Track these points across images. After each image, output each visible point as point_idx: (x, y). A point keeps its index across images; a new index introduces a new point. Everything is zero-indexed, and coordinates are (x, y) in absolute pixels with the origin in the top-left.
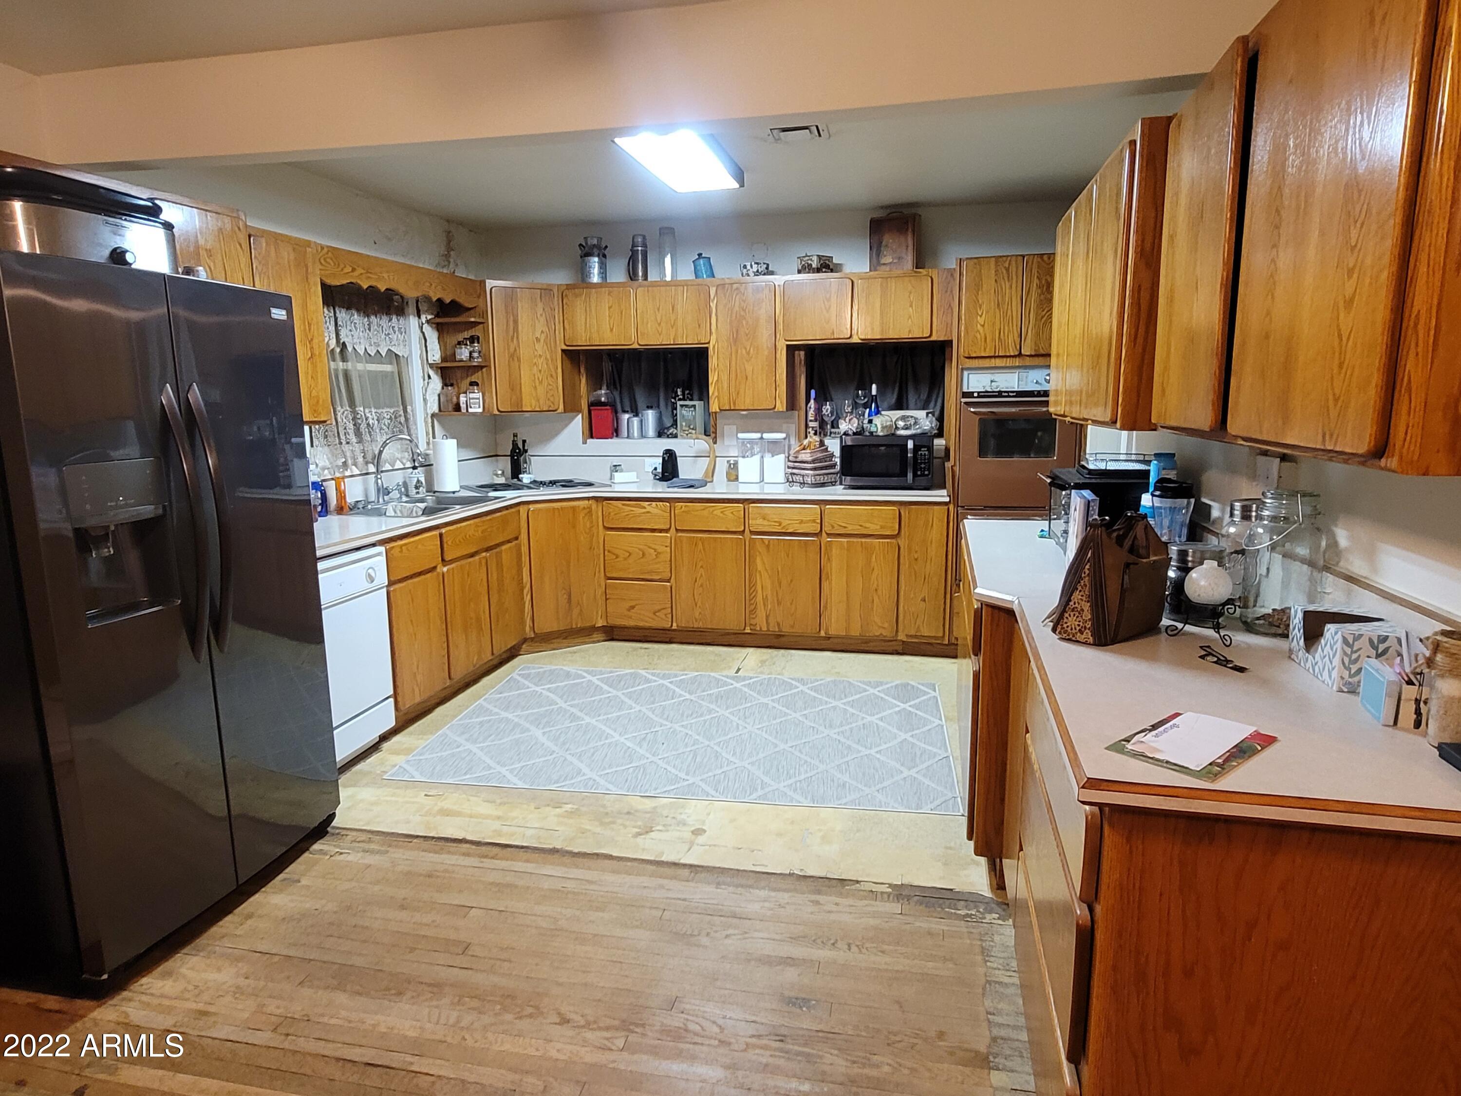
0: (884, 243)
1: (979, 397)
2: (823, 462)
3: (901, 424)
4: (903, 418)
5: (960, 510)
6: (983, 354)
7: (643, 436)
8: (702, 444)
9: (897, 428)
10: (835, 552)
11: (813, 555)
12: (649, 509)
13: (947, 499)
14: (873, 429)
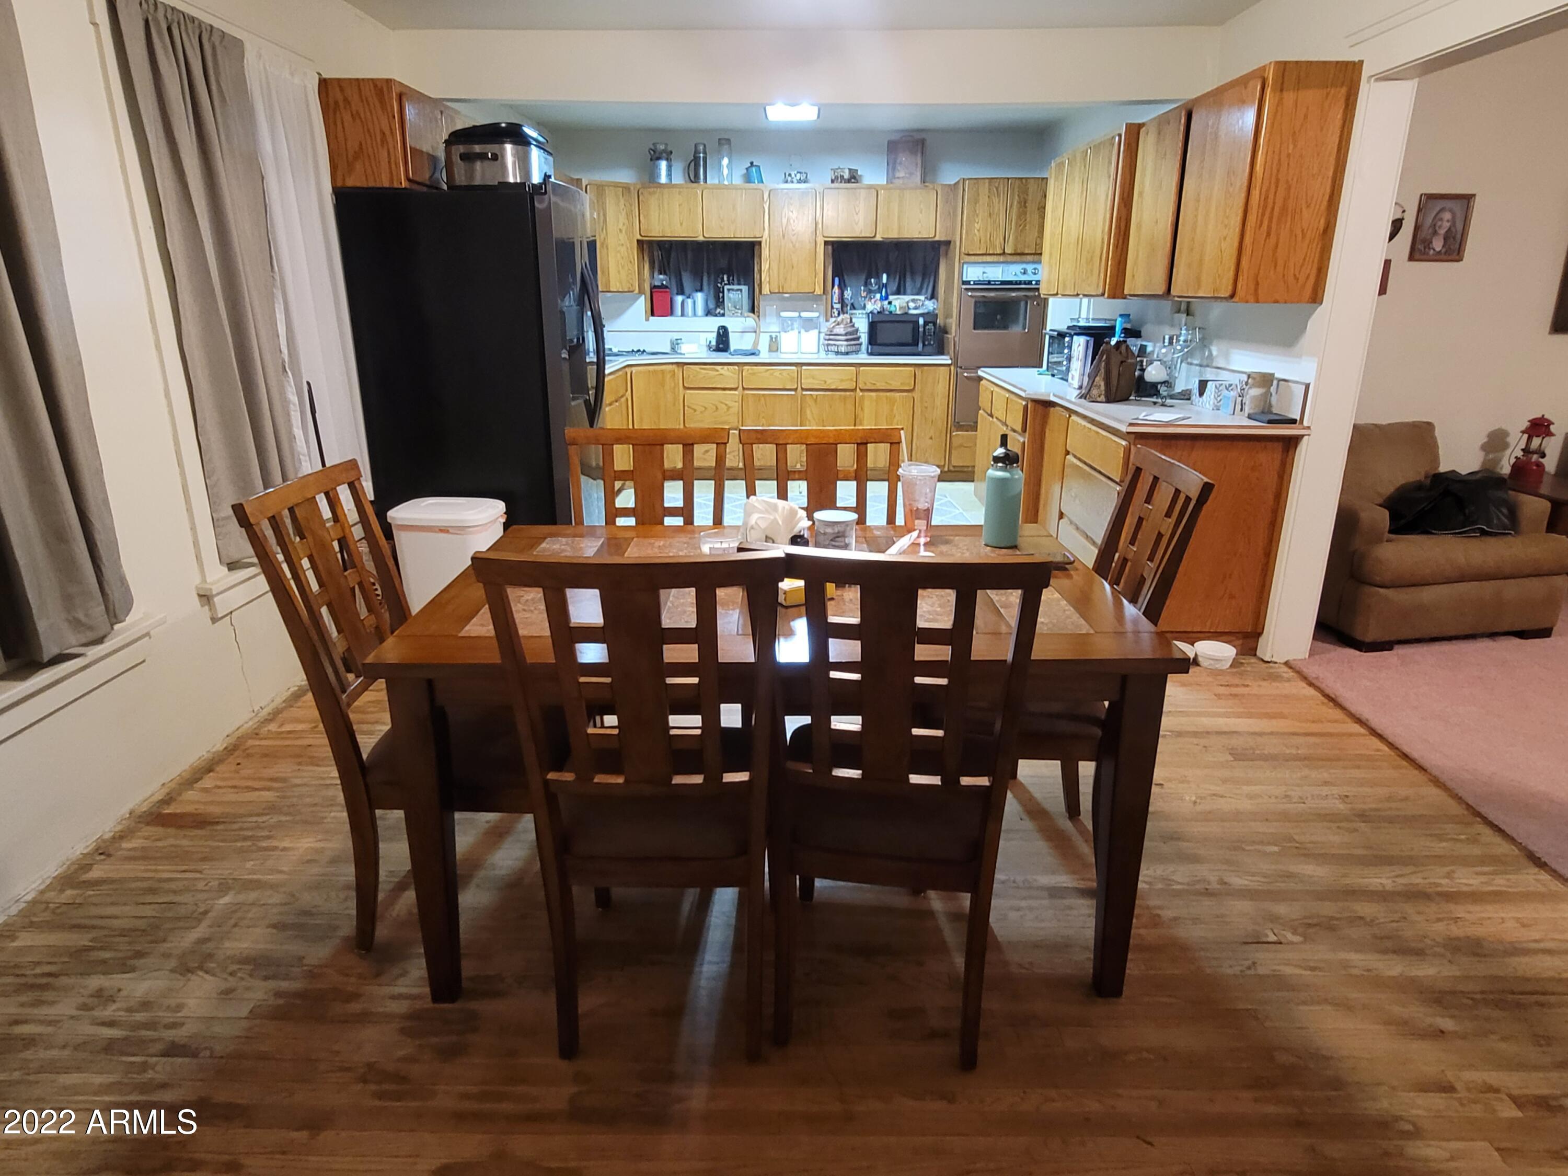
0: (898, 161)
1: (975, 284)
2: (852, 336)
3: (912, 305)
4: (913, 300)
5: (959, 370)
6: (978, 252)
7: (695, 314)
8: (750, 321)
9: (909, 308)
10: (867, 403)
11: (850, 406)
12: (722, 372)
13: (949, 362)
14: (892, 309)
